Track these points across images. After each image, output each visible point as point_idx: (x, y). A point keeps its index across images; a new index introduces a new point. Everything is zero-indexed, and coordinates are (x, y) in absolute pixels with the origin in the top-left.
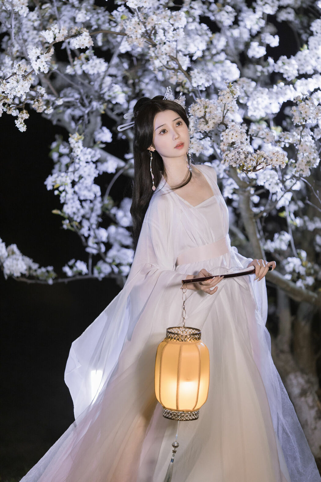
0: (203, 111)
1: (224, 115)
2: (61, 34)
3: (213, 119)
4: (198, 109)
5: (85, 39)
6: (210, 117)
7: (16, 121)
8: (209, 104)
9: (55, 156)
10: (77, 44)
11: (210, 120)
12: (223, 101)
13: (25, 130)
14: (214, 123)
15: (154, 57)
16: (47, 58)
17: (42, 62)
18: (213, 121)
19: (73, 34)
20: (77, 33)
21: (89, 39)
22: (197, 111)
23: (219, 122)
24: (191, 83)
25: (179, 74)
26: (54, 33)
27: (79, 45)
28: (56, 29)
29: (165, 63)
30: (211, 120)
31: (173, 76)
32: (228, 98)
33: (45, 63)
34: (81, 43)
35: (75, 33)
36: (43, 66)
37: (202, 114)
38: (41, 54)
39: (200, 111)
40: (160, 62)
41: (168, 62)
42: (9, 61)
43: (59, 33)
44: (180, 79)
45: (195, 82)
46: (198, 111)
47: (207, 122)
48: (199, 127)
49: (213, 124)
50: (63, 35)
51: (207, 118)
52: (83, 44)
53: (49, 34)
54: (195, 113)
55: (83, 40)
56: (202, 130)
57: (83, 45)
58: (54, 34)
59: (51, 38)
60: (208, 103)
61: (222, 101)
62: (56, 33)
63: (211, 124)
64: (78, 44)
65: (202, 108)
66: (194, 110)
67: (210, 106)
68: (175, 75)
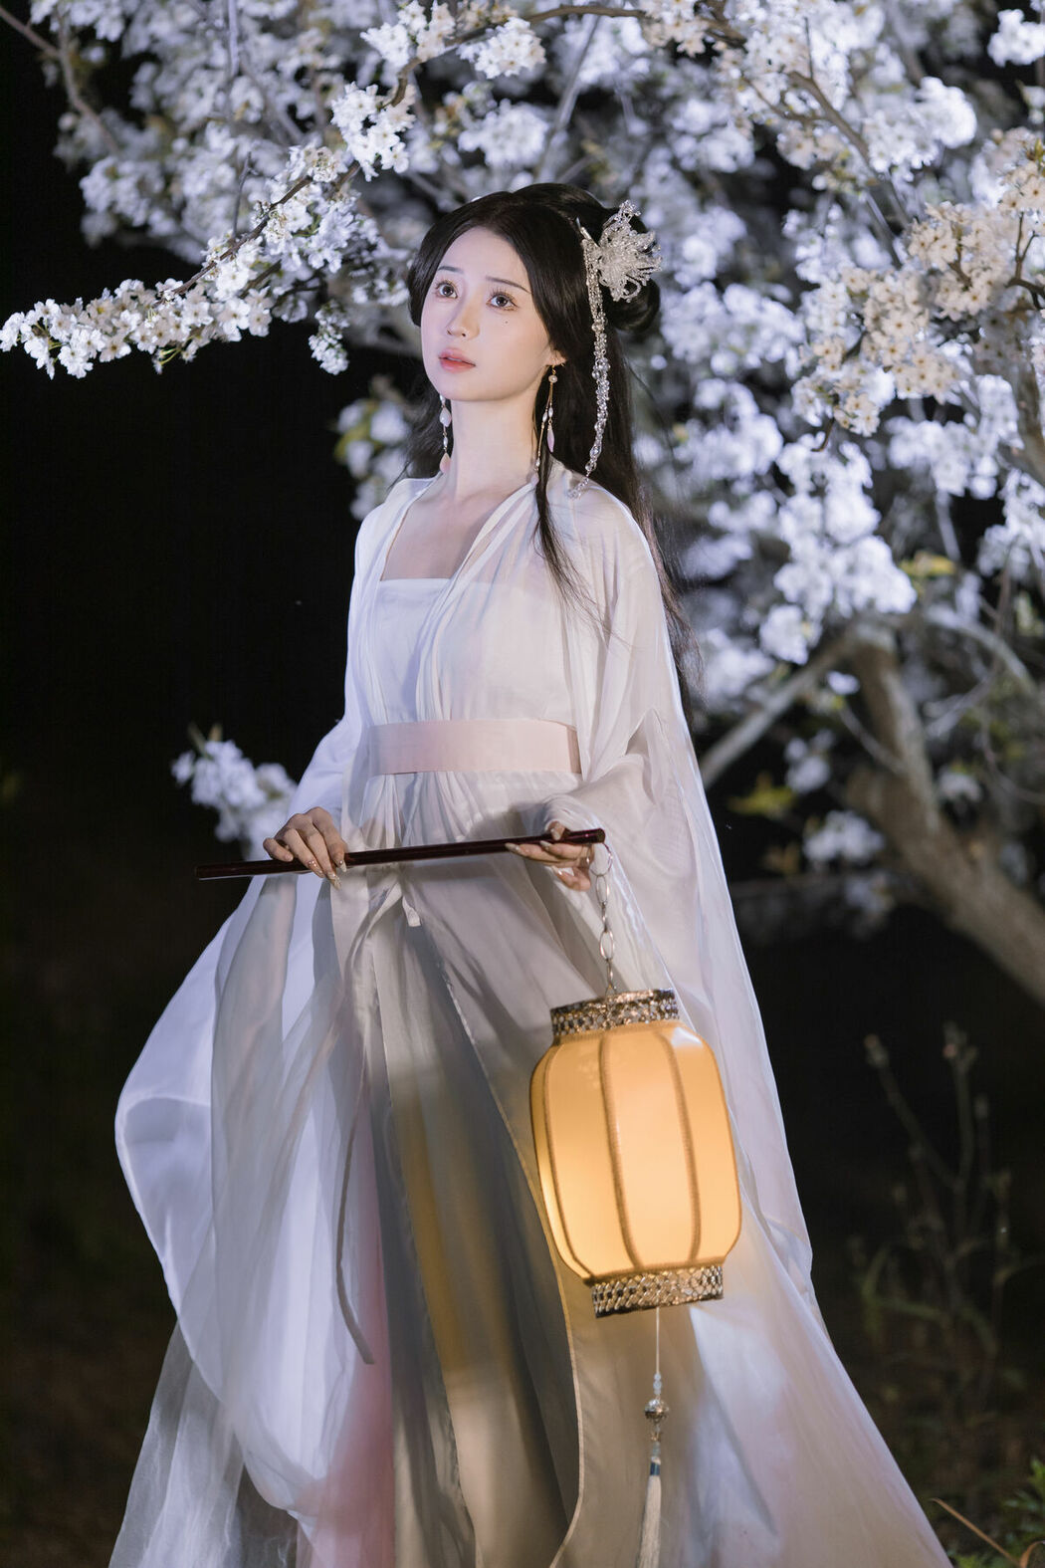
0: (953, 244)
1: (1021, 252)
2: (433, 33)
3: (985, 269)
4: (936, 239)
5: (517, 44)
6: (974, 265)
7: (313, 341)
8: (972, 221)
9: (357, 455)
10: (491, 62)
11: (974, 274)
12: (1018, 205)
13: (344, 368)
14: (990, 283)
15: (736, 84)
16: (398, 119)
17: (385, 136)
18: (986, 276)
19: (468, 28)
20: (482, 25)
21: (531, 42)
22: (933, 247)
23: (1007, 278)
24: (867, 160)
25: (818, 132)
26: (411, 32)
27: (498, 64)
28: (414, 16)
29: (774, 98)
30: (978, 275)
31: (801, 140)
32: (1036, 193)
33: (397, 138)
34: (506, 57)
35: (477, 25)
36: (391, 148)
37: (952, 256)
38: (380, 108)
39: (944, 247)
40: (760, 95)
41: (782, 94)
42: (224, 140)
43: (427, 29)
44: (825, 149)
45: (881, 155)
46: (937, 246)
47: (967, 284)
48: (945, 300)
49: (989, 286)
50: (440, 36)
51: (965, 267)
52: (512, 59)
53: (393, 37)
54: (929, 253)
55: (510, 47)
56: (955, 309)
57: (512, 63)
58: (409, 35)
59: (400, 49)
60: (965, 215)
61: (1014, 205)
62: (418, 32)
63: (982, 287)
64: (496, 60)
65: (950, 234)
66: (923, 244)
67: (974, 227)
68: (806, 137)
